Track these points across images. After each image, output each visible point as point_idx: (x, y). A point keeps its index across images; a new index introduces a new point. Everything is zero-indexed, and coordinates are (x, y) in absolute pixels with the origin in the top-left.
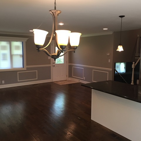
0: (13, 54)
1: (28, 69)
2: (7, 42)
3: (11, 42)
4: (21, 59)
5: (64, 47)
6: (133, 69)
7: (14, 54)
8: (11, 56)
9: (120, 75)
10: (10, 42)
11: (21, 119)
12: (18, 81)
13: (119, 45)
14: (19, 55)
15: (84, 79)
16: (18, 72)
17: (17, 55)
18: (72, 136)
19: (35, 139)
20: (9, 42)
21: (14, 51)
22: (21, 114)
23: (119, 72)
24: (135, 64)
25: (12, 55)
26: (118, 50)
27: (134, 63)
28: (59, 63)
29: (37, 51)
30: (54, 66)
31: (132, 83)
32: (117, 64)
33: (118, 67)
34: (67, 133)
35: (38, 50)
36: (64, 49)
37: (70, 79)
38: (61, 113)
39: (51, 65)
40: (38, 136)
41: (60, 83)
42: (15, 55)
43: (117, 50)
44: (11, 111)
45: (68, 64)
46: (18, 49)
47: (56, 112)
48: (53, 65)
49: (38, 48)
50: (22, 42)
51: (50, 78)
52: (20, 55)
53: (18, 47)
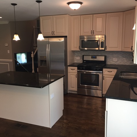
6: (33, 59)
9: (21, 66)
13: (15, 34)
23: (20, 63)
24: (34, 53)
26: (15, 40)
27: (32, 52)
31: (33, 72)
32: (18, 55)
33: (19, 58)
43: (13, 40)
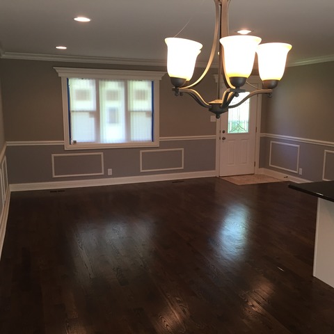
0: (131, 110)
1: (163, 144)
2: (120, 83)
3: (128, 82)
4: (149, 120)
5: (241, 81)
7: (134, 110)
8: (128, 113)
10: (125, 82)
11: (142, 256)
12: (142, 171)
14: (145, 111)
15: (301, 173)
16: (141, 151)
17: (139, 111)
18: (260, 311)
19: (172, 305)
20: (123, 83)
21: (134, 101)
22: (143, 245)
25: (130, 112)
28: (236, 132)
29: (174, 92)
30: (224, 139)
34: (247, 301)
35: (176, 90)
36: (241, 88)
37: (263, 171)
38: (236, 251)
39: (217, 136)
40: (178, 299)
41: (238, 181)
42: (136, 111)
44: (122, 236)
45: (259, 135)
46: (141, 99)
47: (224, 248)
48: (223, 135)
49: (176, 87)
50: (153, 83)
51: (213, 168)
52: (147, 112)
53: (142, 94)
